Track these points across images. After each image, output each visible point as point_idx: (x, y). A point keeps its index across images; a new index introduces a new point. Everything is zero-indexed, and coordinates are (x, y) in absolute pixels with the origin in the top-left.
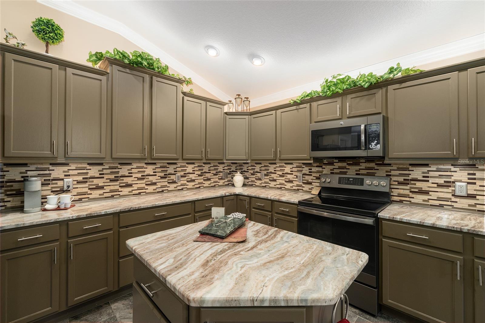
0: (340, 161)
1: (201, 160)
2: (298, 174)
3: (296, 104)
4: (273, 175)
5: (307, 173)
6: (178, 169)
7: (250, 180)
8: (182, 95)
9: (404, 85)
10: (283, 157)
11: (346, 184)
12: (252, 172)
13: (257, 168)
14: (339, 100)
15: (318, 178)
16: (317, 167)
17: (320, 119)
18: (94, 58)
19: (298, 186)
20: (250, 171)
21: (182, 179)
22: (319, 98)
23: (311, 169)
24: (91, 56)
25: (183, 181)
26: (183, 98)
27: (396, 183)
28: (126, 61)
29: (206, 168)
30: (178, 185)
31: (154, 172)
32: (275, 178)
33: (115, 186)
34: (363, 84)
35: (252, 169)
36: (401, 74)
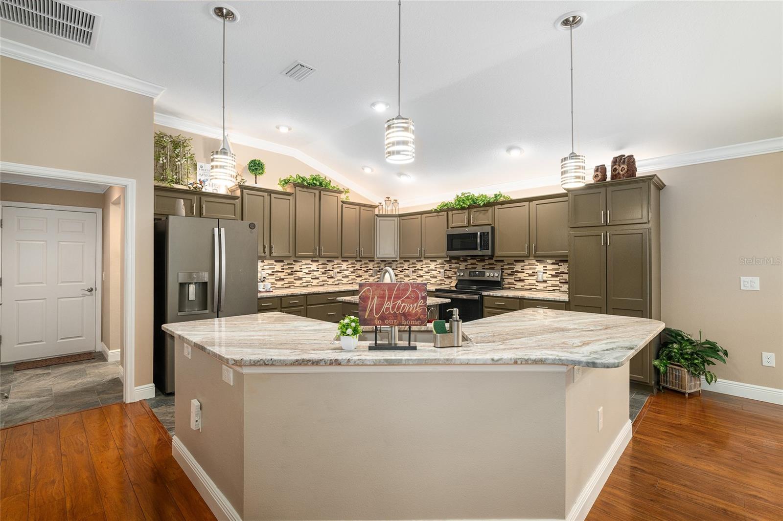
0: (471, 259)
1: (356, 258)
2: (442, 270)
3: (436, 211)
4: (420, 272)
5: (448, 269)
6: (335, 266)
7: (399, 277)
8: (341, 203)
9: (503, 206)
10: (427, 255)
11: (474, 276)
12: (401, 269)
13: (406, 266)
14: (467, 212)
15: (456, 273)
16: (455, 263)
17: (454, 225)
18: (283, 182)
19: (441, 280)
20: (399, 269)
21: (338, 275)
22: (453, 209)
23: (451, 266)
24: (281, 182)
25: (339, 276)
26: (342, 205)
27: (507, 275)
28: (305, 184)
29: (358, 266)
30: (335, 280)
31: (317, 268)
32: (422, 274)
33: (291, 279)
34: (480, 203)
35: (401, 267)
36: (502, 199)
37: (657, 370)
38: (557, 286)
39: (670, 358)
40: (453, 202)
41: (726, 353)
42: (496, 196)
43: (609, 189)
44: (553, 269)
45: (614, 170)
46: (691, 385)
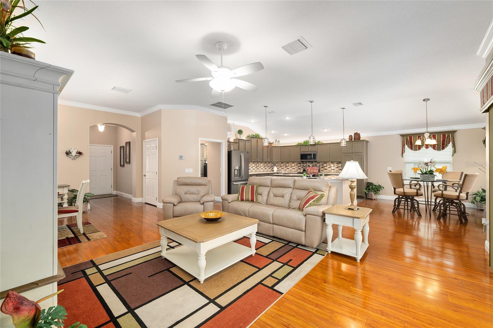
2: (297, 166)
4: (288, 167)
5: (299, 166)
7: (279, 169)
8: (263, 143)
9: (321, 145)
10: (292, 161)
13: (282, 165)
14: (308, 146)
15: (302, 167)
17: (302, 151)
18: (248, 137)
19: (296, 170)
20: (279, 166)
22: (303, 145)
23: (301, 165)
27: (321, 168)
28: (254, 137)
29: (265, 165)
36: (320, 143)
37: (366, 193)
38: (338, 171)
39: (369, 189)
40: (303, 143)
41: (383, 187)
42: (318, 142)
43: (353, 143)
44: (336, 166)
45: (355, 137)
46: (374, 197)
